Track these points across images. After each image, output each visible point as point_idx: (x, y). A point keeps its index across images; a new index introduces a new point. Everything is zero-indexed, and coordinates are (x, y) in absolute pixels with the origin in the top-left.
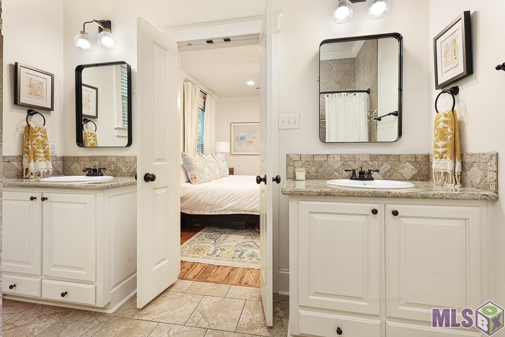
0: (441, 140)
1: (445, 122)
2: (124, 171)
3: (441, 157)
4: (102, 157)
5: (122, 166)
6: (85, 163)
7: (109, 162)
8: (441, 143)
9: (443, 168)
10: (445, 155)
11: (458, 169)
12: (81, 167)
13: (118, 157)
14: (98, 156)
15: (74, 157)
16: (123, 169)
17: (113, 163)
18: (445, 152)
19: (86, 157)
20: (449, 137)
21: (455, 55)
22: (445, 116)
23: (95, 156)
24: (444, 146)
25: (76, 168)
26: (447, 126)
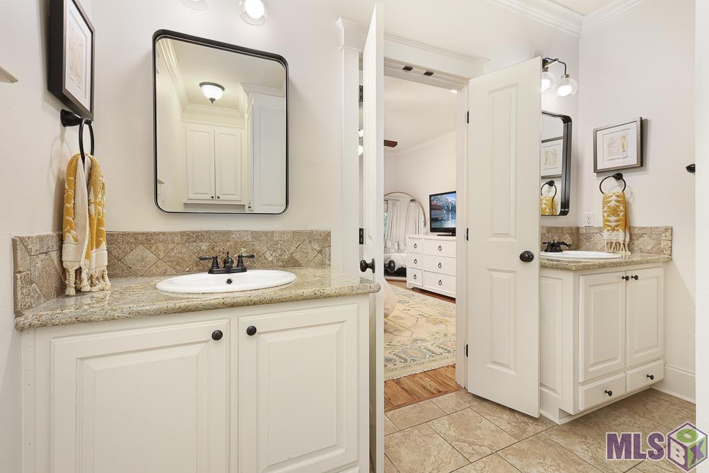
0: (613, 215)
1: (618, 201)
2: (270, 259)
3: (614, 230)
4: (216, 232)
5: (265, 249)
6: (171, 246)
7: (236, 243)
8: (613, 218)
9: (615, 238)
10: (616, 228)
11: (628, 240)
12: (158, 256)
13: (257, 233)
14: (207, 232)
15: (135, 233)
16: (268, 255)
17: (245, 244)
18: (617, 226)
19: (174, 233)
20: (621, 214)
21: (623, 148)
22: (618, 196)
23: (198, 232)
24: (617, 221)
25: (143, 260)
26: (619, 204)
